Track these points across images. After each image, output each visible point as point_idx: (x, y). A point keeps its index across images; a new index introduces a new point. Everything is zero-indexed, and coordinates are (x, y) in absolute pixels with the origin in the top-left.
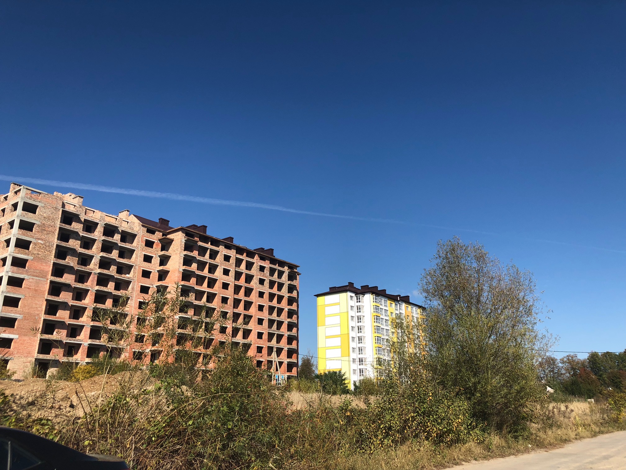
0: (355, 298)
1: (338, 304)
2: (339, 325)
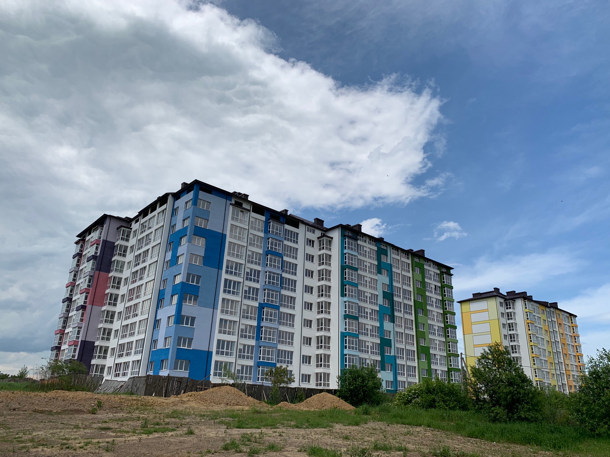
0: (504, 305)
1: (487, 310)
2: (490, 333)
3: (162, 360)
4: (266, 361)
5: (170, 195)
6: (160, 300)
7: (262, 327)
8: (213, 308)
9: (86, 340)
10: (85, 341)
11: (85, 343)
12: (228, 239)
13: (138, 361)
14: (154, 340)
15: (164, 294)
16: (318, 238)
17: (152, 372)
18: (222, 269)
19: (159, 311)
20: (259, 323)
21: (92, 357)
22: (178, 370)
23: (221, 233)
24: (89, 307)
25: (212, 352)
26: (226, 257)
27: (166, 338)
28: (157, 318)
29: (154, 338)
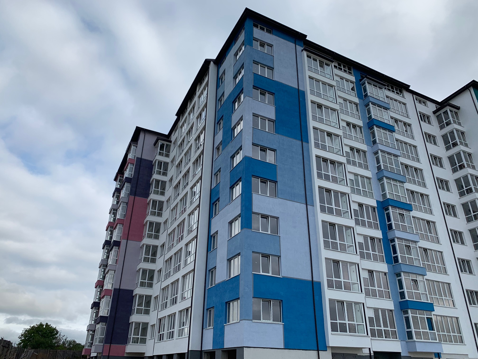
3: (226, 303)
4: (415, 300)
5: (212, 63)
6: (213, 204)
7: (393, 240)
8: (305, 202)
9: (121, 288)
10: (119, 289)
11: (119, 291)
12: (310, 97)
13: (187, 310)
14: (209, 271)
15: (219, 191)
16: (434, 112)
17: (211, 327)
18: (307, 142)
19: (213, 221)
20: (384, 234)
21: (130, 312)
22: (262, 321)
23: (295, 88)
24: (123, 242)
25: (319, 284)
26: (312, 123)
27: (229, 260)
28: (212, 233)
29: (210, 267)
